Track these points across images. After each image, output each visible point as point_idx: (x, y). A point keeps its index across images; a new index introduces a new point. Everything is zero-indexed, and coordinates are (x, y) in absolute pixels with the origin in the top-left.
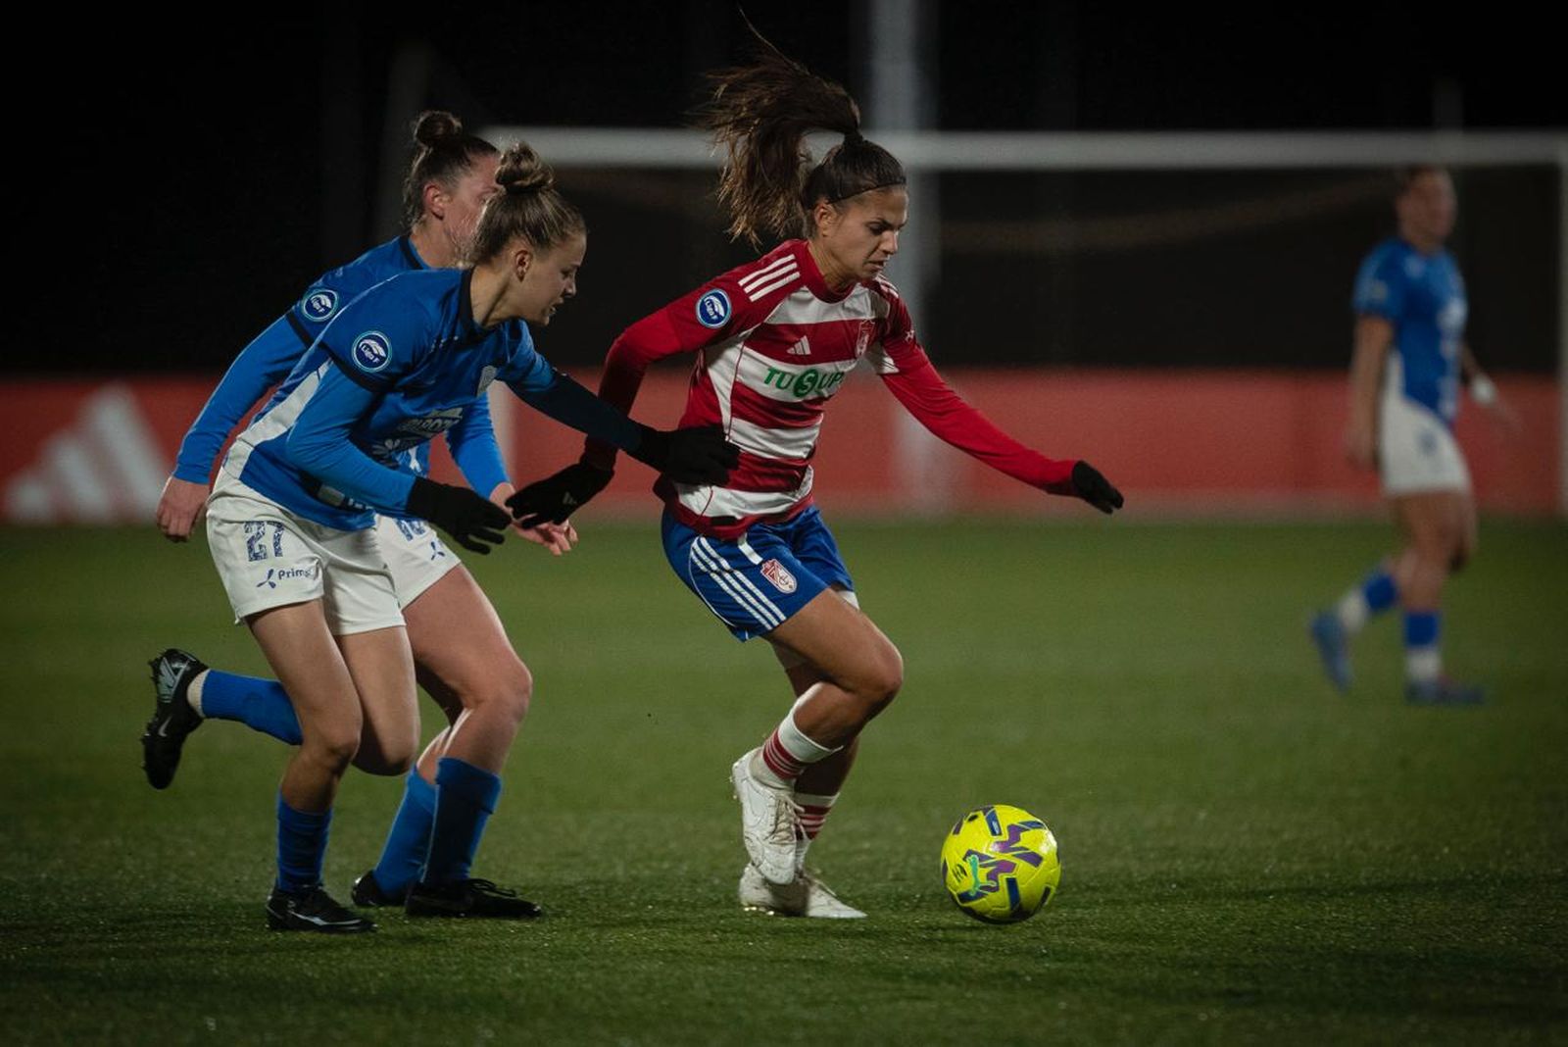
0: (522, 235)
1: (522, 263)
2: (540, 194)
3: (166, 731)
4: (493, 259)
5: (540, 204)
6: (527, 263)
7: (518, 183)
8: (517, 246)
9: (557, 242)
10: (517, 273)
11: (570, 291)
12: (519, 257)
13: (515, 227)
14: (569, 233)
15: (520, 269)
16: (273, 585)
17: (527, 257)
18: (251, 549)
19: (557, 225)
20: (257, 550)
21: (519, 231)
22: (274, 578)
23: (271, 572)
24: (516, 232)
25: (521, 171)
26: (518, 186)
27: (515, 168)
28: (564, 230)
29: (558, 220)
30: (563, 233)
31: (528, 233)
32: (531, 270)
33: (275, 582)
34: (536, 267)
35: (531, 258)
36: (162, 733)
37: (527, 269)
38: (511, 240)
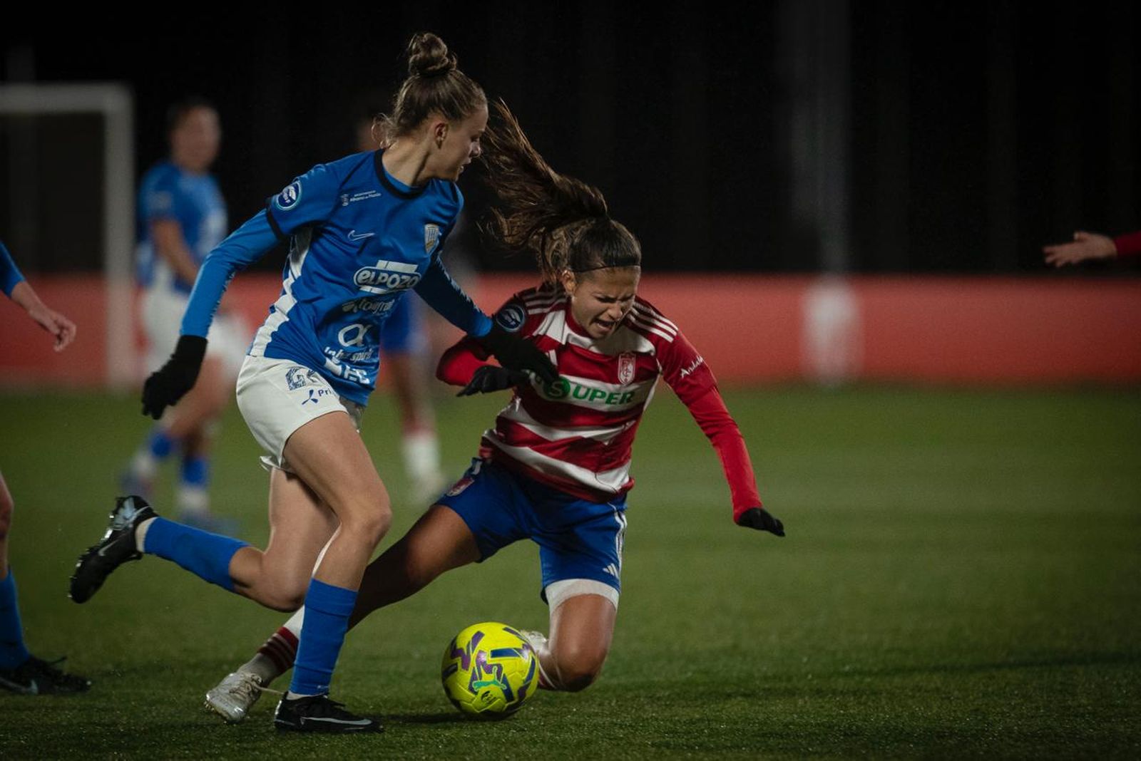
0: (439, 111)
1: (440, 133)
2: (449, 76)
3: (105, 552)
4: (415, 132)
5: (449, 81)
6: (444, 133)
7: (430, 68)
8: (435, 121)
9: (467, 115)
10: (437, 142)
11: (476, 152)
12: (438, 129)
13: (432, 104)
14: (476, 106)
15: (439, 138)
16: (315, 401)
17: (444, 129)
18: (290, 380)
19: (465, 99)
20: (295, 380)
21: (435, 108)
22: (315, 396)
23: (311, 392)
24: (433, 109)
25: (432, 58)
26: (431, 71)
27: (427, 56)
28: (471, 104)
29: (466, 96)
30: (471, 106)
31: (443, 109)
32: (448, 138)
33: (316, 398)
34: (451, 136)
35: (447, 130)
36: (101, 553)
37: (445, 138)
38: (429, 116)
